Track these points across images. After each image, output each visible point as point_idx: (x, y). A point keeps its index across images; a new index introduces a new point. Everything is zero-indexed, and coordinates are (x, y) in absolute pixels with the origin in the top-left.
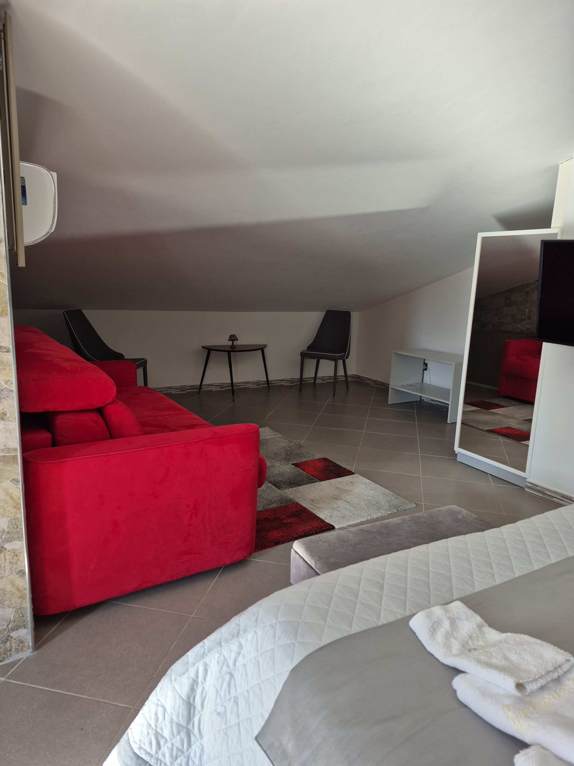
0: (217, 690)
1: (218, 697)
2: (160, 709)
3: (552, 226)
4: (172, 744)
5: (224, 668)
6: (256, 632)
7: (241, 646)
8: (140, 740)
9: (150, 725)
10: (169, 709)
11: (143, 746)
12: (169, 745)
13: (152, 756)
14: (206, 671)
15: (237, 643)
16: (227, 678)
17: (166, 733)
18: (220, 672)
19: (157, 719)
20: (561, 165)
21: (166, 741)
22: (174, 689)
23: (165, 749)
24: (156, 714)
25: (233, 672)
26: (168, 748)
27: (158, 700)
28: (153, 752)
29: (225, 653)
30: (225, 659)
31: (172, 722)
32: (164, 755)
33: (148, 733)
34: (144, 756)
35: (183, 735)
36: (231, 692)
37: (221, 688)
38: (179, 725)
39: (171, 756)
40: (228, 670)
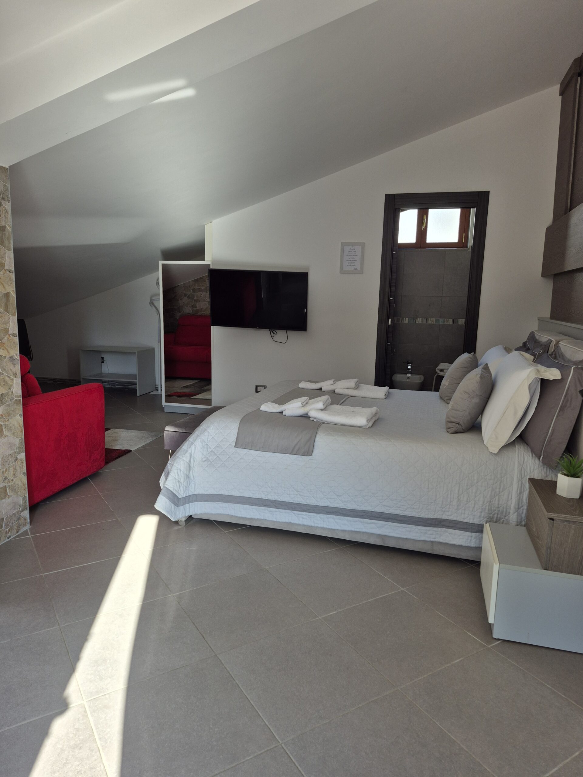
0: (202, 453)
1: (203, 455)
2: (179, 470)
3: (206, 260)
4: (184, 485)
5: (204, 443)
6: (214, 425)
7: (209, 433)
8: (173, 486)
9: (175, 479)
10: (182, 469)
11: (174, 488)
12: (183, 485)
13: (177, 492)
14: (195, 448)
15: (207, 432)
16: (206, 446)
17: (182, 480)
18: (202, 445)
19: (178, 475)
20: (205, 225)
21: (182, 484)
22: (183, 460)
23: (182, 488)
24: (177, 473)
25: (207, 443)
26: (182, 487)
27: (177, 467)
28: (177, 491)
29: (203, 438)
30: (203, 440)
31: (184, 474)
32: (181, 491)
33: (176, 482)
34: (175, 492)
35: (188, 479)
36: (209, 451)
37: (204, 451)
38: (186, 475)
39: (184, 490)
40: (205, 443)
